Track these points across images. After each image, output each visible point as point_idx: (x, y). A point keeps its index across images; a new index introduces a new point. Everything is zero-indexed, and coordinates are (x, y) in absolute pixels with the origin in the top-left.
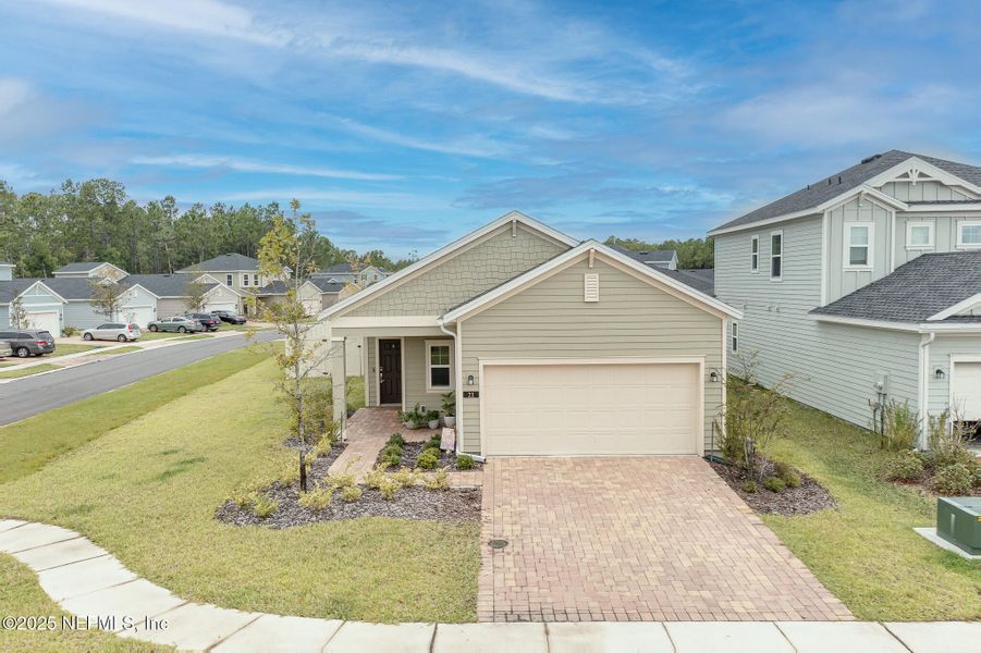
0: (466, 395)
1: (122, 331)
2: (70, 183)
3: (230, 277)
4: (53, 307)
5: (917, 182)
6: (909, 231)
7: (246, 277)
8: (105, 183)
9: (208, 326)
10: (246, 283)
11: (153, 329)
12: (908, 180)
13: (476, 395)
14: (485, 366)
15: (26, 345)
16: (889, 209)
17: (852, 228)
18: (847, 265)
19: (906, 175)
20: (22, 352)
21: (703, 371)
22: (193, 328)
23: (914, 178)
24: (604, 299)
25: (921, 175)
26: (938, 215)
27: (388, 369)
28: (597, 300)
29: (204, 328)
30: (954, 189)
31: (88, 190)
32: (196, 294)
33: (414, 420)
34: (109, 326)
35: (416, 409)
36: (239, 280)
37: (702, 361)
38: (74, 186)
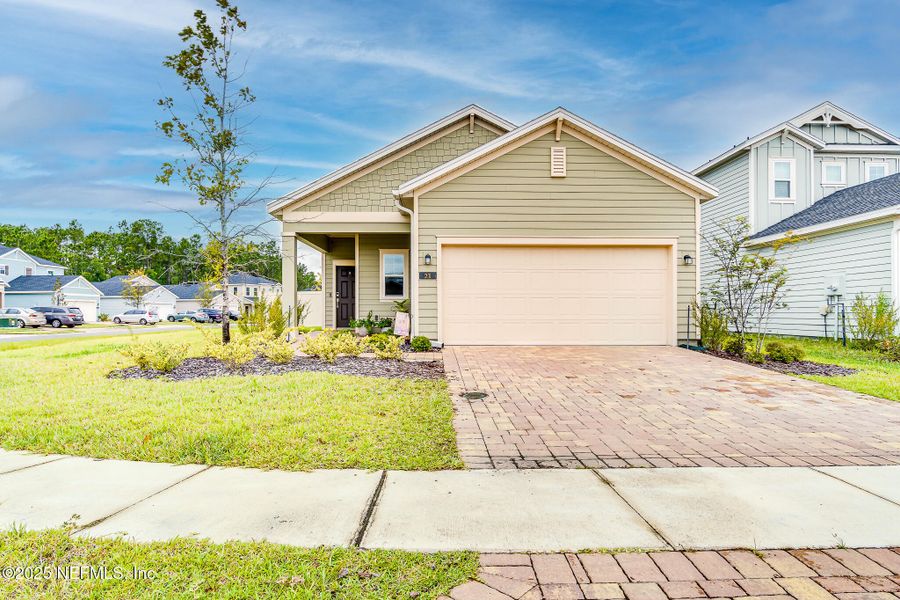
0: (422, 276)
1: (143, 316)
2: (124, 223)
3: (235, 289)
4: (92, 298)
5: (831, 126)
6: (824, 169)
7: (248, 289)
8: (149, 223)
9: (214, 318)
10: (248, 294)
11: (171, 319)
12: (821, 122)
13: (433, 276)
14: (443, 246)
15: (60, 318)
16: (808, 147)
17: (776, 163)
18: (772, 195)
19: (821, 118)
20: (56, 323)
21: (675, 254)
22: (202, 319)
23: (827, 121)
24: (571, 174)
25: (834, 118)
26: (848, 156)
27: (344, 295)
28: (564, 175)
29: (211, 320)
30: (861, 133)
31: (137, 228)
32: (207, 298)
33: (367, 326)
34: (134, 313)
35: (370, 317)
36: (242, 289)
37: (674, 242)
38: (128, 226)
